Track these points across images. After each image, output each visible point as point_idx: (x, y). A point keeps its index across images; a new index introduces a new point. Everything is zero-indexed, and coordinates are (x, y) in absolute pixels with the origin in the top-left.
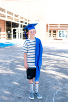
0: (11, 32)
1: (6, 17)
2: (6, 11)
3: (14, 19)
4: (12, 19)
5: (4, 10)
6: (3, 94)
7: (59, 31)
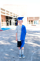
0: (8, 22)
1: (6, 14)
2: (6, 11)
3: (10, 15)
4: (9, 15)
5: (4, 10)
6: (5, 55)
7: (34, 21)
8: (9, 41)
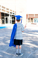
0: (4, 19)
3: (6, 11)
8: (4, 41)
